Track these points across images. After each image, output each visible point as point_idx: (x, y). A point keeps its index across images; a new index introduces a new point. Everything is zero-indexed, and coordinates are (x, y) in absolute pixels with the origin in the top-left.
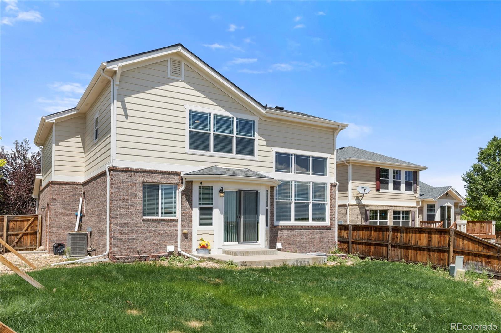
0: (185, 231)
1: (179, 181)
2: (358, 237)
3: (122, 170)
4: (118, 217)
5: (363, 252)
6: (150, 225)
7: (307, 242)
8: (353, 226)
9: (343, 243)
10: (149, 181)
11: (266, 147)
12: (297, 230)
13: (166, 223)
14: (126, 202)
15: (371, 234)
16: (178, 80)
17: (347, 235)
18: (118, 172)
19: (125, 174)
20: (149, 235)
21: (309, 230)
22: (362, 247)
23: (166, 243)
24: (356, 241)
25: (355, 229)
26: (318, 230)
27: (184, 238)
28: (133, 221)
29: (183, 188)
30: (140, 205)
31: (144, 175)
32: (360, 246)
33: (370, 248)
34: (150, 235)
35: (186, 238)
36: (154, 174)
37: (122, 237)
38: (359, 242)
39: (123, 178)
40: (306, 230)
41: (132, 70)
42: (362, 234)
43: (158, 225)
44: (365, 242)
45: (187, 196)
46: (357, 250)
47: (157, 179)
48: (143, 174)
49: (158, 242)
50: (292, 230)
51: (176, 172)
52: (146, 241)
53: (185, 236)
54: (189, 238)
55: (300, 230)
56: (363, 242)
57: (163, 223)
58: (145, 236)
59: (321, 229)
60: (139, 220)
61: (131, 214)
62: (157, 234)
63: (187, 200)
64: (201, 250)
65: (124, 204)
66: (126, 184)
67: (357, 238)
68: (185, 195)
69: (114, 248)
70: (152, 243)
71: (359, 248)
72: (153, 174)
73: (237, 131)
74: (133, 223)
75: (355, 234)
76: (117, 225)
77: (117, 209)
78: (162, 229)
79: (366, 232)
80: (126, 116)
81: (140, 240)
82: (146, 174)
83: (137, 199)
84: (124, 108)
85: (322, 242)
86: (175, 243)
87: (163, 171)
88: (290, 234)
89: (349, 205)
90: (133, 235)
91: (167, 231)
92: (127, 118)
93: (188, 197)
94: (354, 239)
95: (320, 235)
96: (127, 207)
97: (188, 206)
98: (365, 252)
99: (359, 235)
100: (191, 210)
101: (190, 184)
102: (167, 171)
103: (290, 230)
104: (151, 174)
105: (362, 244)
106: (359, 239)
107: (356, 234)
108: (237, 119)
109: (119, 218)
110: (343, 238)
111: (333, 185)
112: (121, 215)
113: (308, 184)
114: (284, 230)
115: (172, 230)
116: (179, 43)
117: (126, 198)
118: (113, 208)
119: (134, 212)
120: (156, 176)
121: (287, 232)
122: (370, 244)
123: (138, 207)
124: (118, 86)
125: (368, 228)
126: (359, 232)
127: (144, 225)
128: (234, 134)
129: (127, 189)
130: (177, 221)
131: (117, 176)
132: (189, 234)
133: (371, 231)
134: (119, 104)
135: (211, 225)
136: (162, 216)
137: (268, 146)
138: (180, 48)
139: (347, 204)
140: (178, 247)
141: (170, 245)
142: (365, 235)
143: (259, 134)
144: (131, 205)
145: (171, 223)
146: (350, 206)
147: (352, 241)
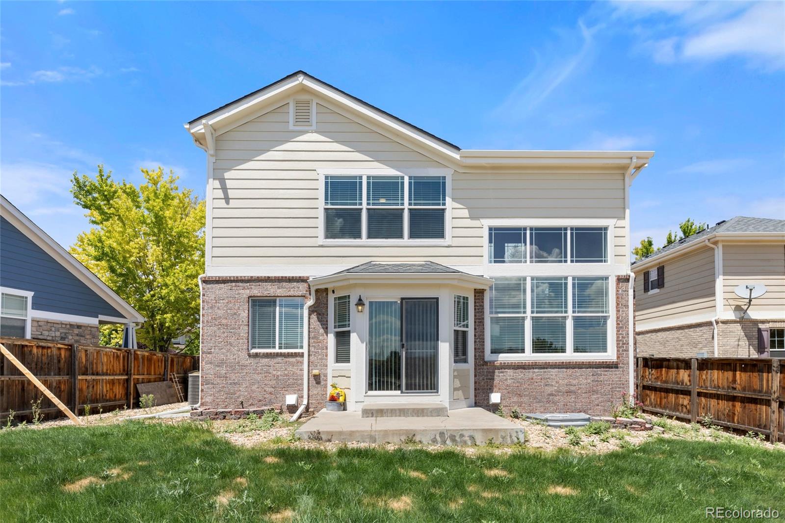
0: (316, 372)
1: (306, 291)
2: (709, 382)
3: (218, 281)
4: (213, 350)
5: (720, 413)
6: (259, 362)
7: (560, 392)
8: (699, 362)
9: (682, 394)
10: (259, 295)
11: (469, 219)
12: (536, 368)
13: (284, 359)
14: (224, 328)
15: (734, 376)
16: (306, 132)
17: (688, 378)
18: (213, 283)
19: (222, 285)
20: (258, 377)
21: (565, 370)
22: (718, 404)
23: (285, 390)
24: (705, 391)
25: (705, 367)
26: (588, 368)
27: (315, 382)
28: (234, 357)
29: (310, 302)
30: (244, 331)
31: (250, 285)
32: (713, 402)
33: (734, 406)
34: (260, 378)
35: (318, 383)
36: (266, 282)
37: (218, 380)
38: (712, 394)
39: (220, 293)
40: (557, 370)
41: (234, 130)
42: (716, 376)
43: (272, 362)
44: (723, 393)
45: (318, 314)
46: (707, 409)
47: (271, 290)
48: (248, 284)
49: (273, 390)
50: (524, 369)
51: (300, 277)
52: (254, 388)
53: (315, 380)
54: (322, 383)
55: (544, 368)
56: (719, 393)
57: (279, 359)
58: (251, 379)
59: (593, 368)
60: (244, 355)
61: (231, 346)
62: (270, 377)
63: (319, 321)
64: (329, 404)
65: (222, 331)
66: (224, 301)
67: (708, 384)
68: (315, 313)
69: (206, 397)
70: (263, 390)
71: (712, 406)
72: (264, 284)
73: (410, 199)
74: (233, 359)
75: (704, 377)
76: (211, 363)
77: (211, 339)
78: (278, 368)
79: (726, 373)
80: (227, 199)
81: (244, 386)
82: (253, 284)
83: (241, 323)
84: (224, 189)
85: (595, 392)
86: (299, 390)
87: (278, 277)
88: (520, 377)
89: (717, 322)
90: (234, 377)
91: (286, 372)
92: (228, 203)
93: (320, 317)
94: (702, 387)
95: (592, 378)
96: (226, 335)
97: (322, 331)
98: (724, 415)
99: (711, 379)
100: (325, 336)
101: (325, 294)
102: (286, 277)
103: (520, 370)
104: (260, 283)
105: (718, 397)
106: (711, 387)
107: (707, 378)
108: (410, 178)
109: (214, 352)
110: (682, 384)
111: (623, 280)
112: (216, 348)
113: (563, 281)
114: (507, 370)
115: (295, 369)
116: (299, 70)
117: (224, 321)
118: (205, 337)
119: (235, 342)
120: (268, 285)
121: (514, 373)
122: (733, 399)
123: (241, 335)
124: (215, 157)
125: (730, 364)
126: (711, 373)
127: (251, 363)
128: (405, 204)
129: (225, 308)
130: (302, 355)
131: (210, 290)
132: (322, 377)
133: (736, 371)
134: (217, 184)
135: (348, 361)
136: (280, 348)
137: (472, 217)
138: (301, 78)
139: (713, 320)
140: (304, 397)
141: (291, 394)
142: (722, 379)
143: (454, 199)
144: (231, 332)
145: (293, 359)
146: (721, 324)
147: (699, 390)
